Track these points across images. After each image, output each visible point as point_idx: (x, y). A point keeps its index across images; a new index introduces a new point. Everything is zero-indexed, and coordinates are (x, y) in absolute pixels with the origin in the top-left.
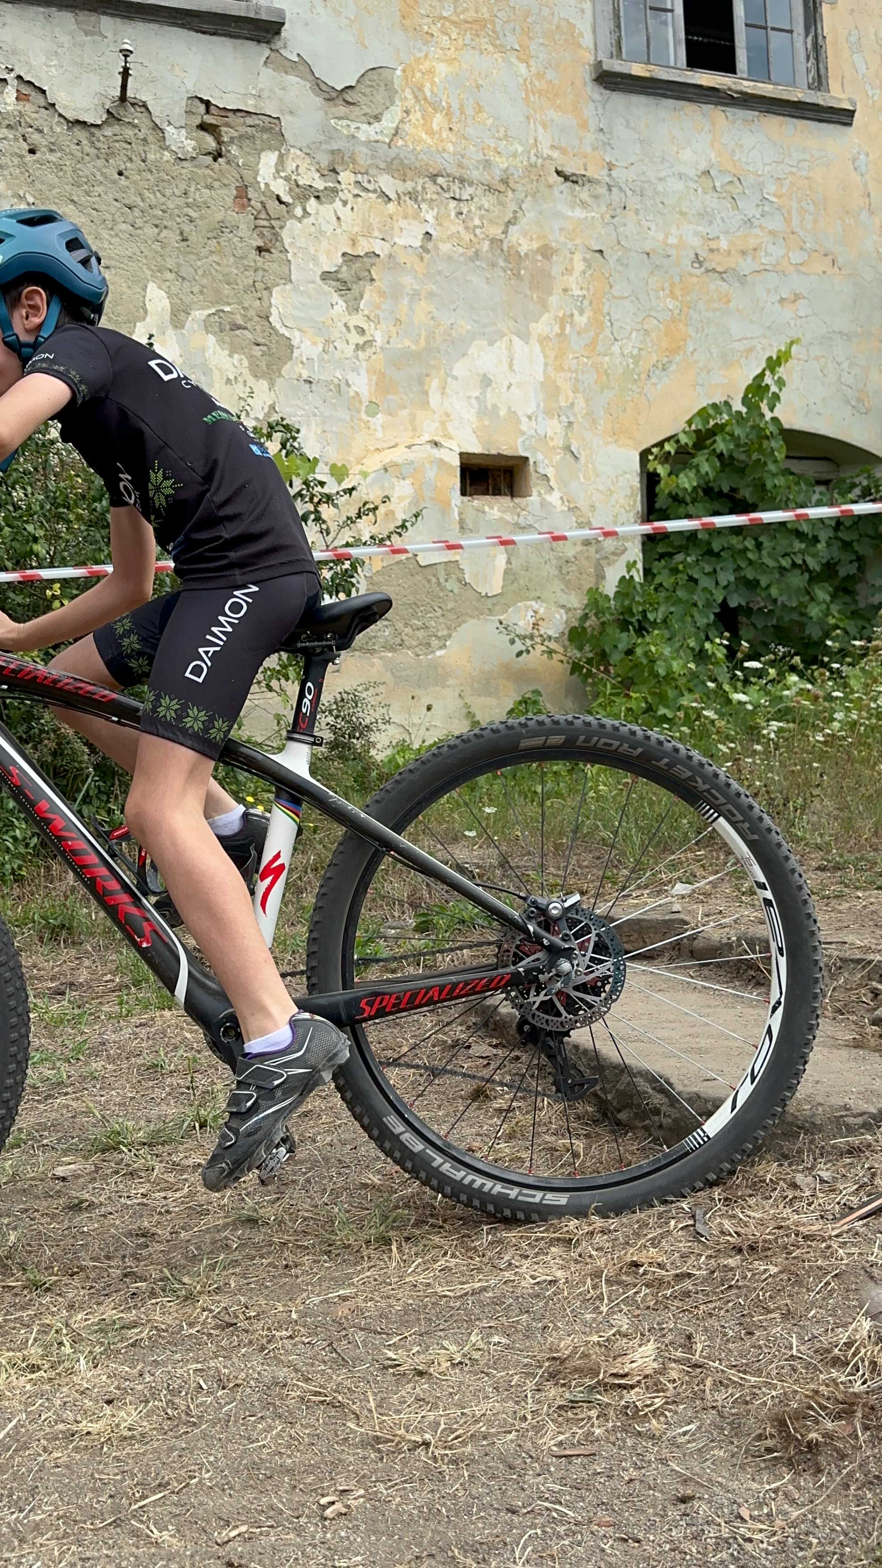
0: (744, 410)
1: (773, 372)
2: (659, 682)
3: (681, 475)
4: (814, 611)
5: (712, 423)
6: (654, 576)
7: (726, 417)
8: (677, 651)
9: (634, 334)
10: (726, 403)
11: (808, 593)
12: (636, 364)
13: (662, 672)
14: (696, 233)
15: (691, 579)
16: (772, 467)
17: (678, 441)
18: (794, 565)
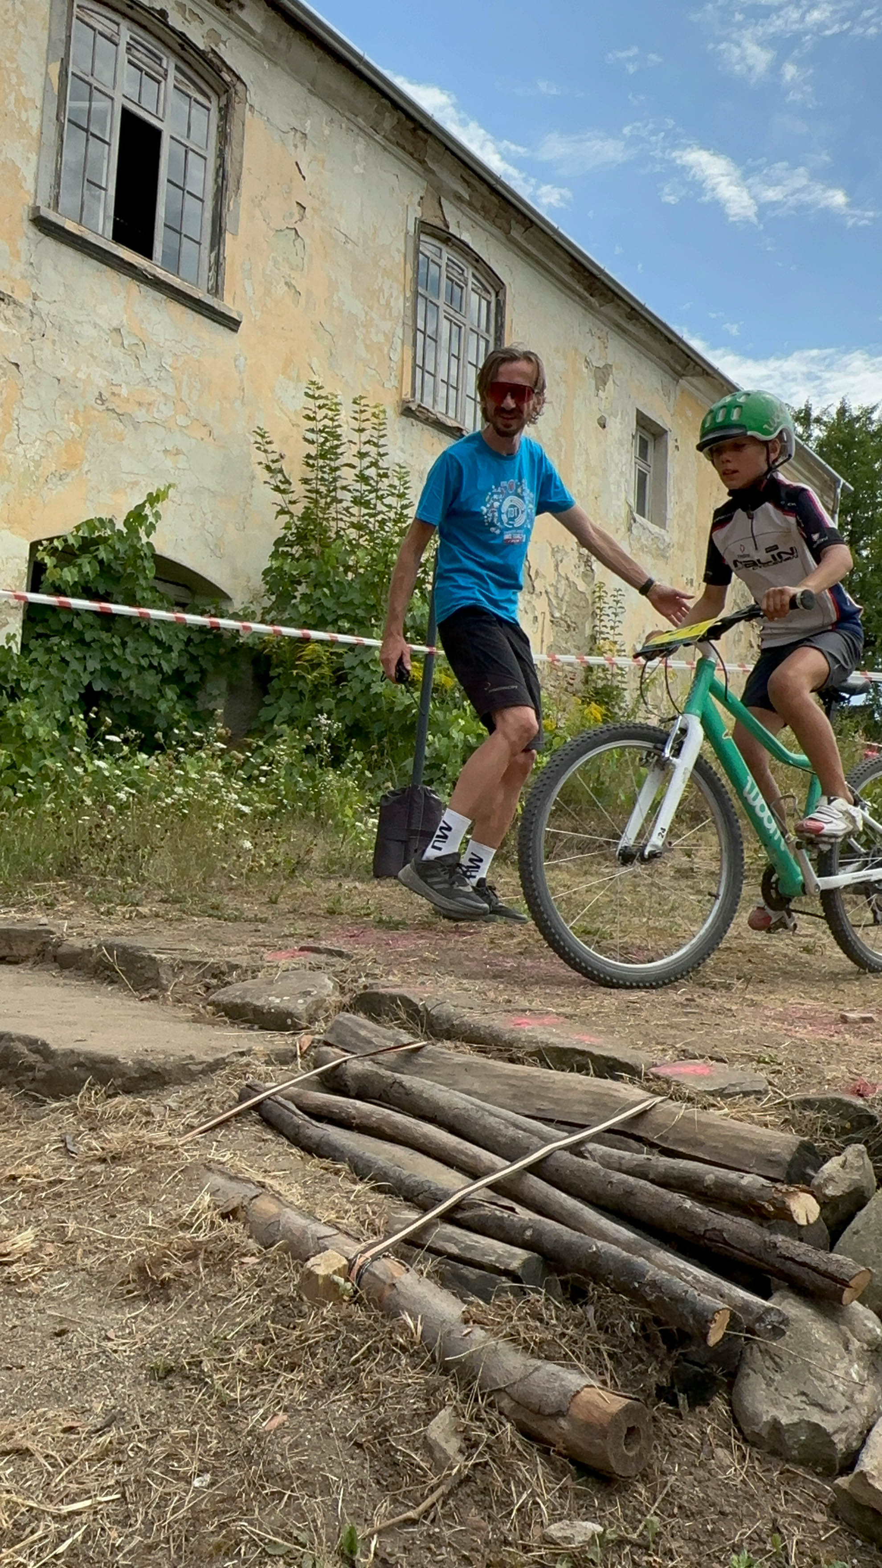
0: (125, 531)
1: (152, 505)
2: (25, 744)
3: (66, 569)
4: (163, 706)
5: (97, 534)
6: (30, 651)
7: (109, 532)
8: (44, 719)
9: (38, 443)
10: (111, 521)
11: (160, 691)
12: (37, 467)
13: (28, 735)
14: (101, 376)
15: (63, 660)
16: (143, 582)
17: (66, 541)
18: (151, 666)
